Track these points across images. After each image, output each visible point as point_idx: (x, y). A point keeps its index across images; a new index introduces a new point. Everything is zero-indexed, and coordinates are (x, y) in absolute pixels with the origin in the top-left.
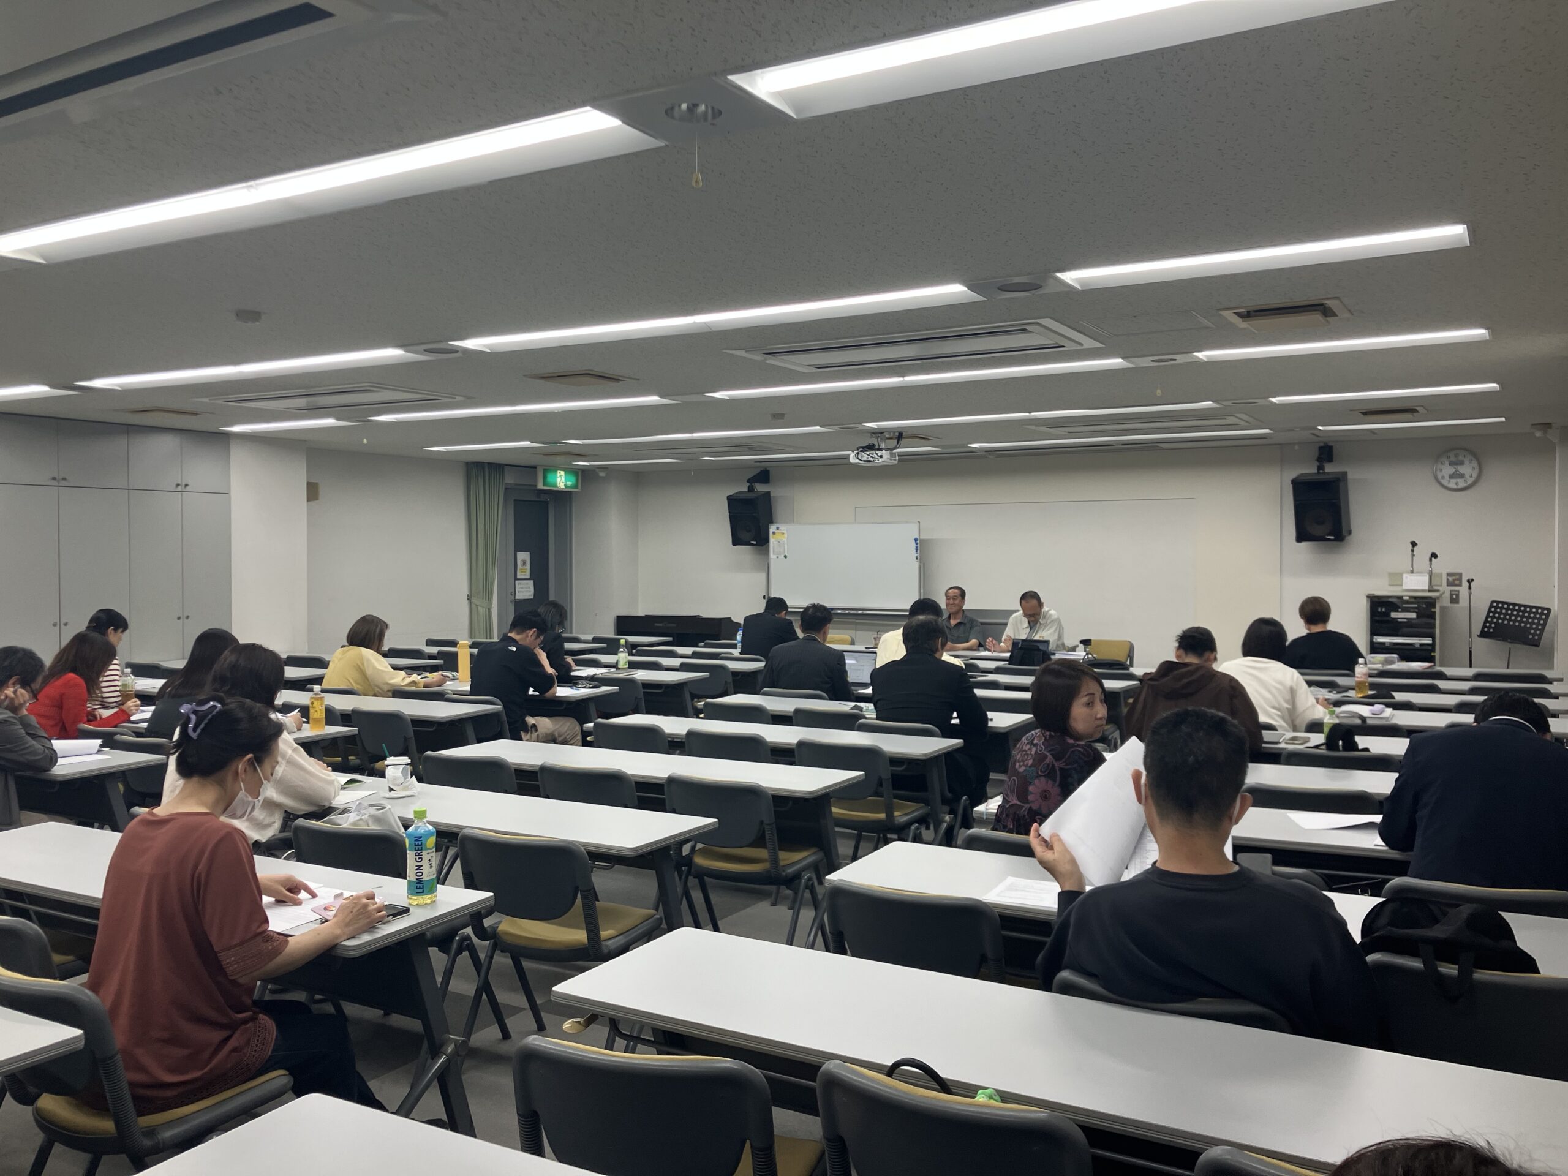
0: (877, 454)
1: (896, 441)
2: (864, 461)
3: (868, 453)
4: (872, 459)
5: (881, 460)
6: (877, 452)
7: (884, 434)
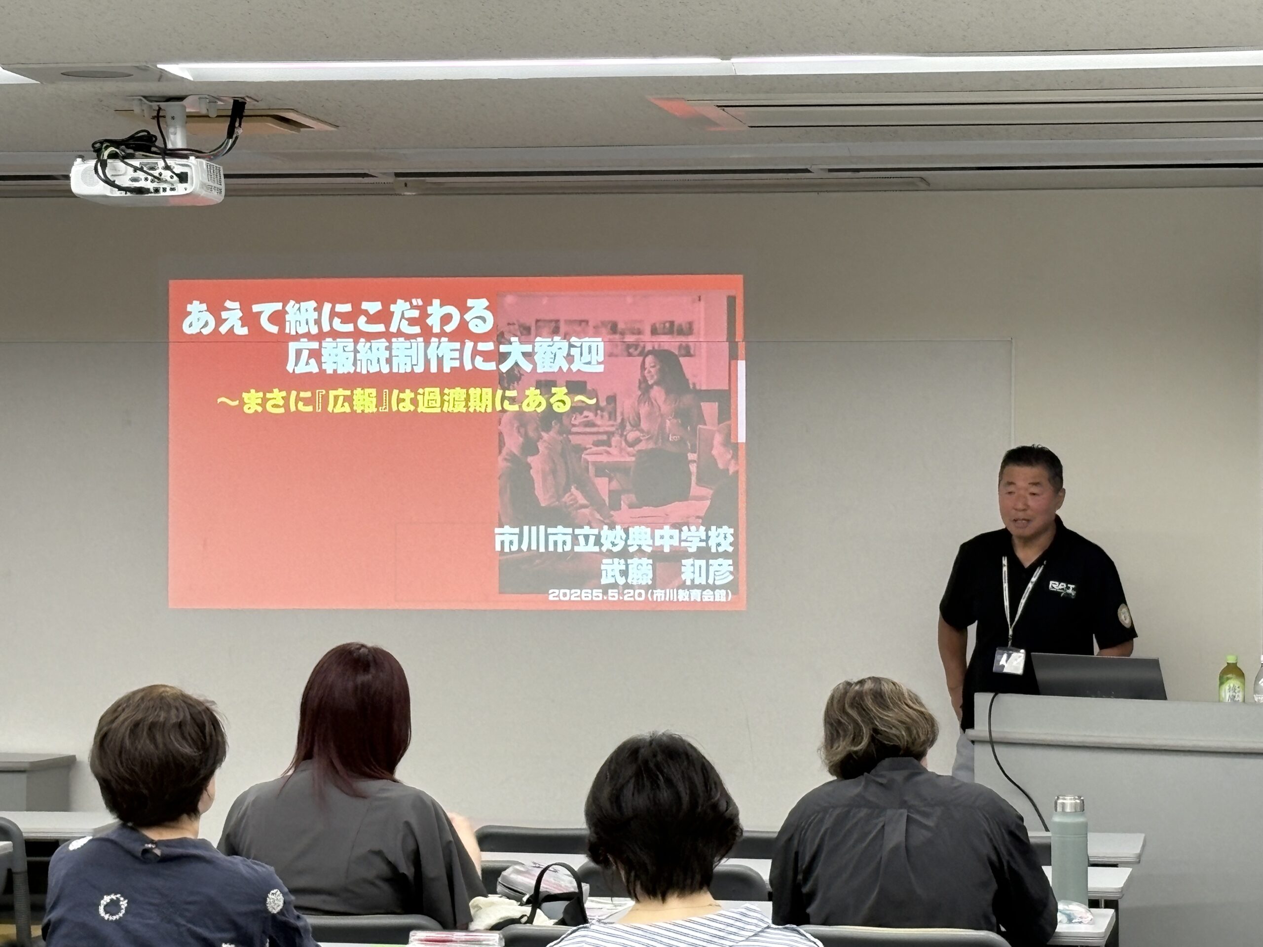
0: (167, 168)
1: (225, 126)
2: (120, 188)
3: (136, 163)
4: (150, 185)
5: (181, 189)
6: (171, 162)
7: (185, 102)
